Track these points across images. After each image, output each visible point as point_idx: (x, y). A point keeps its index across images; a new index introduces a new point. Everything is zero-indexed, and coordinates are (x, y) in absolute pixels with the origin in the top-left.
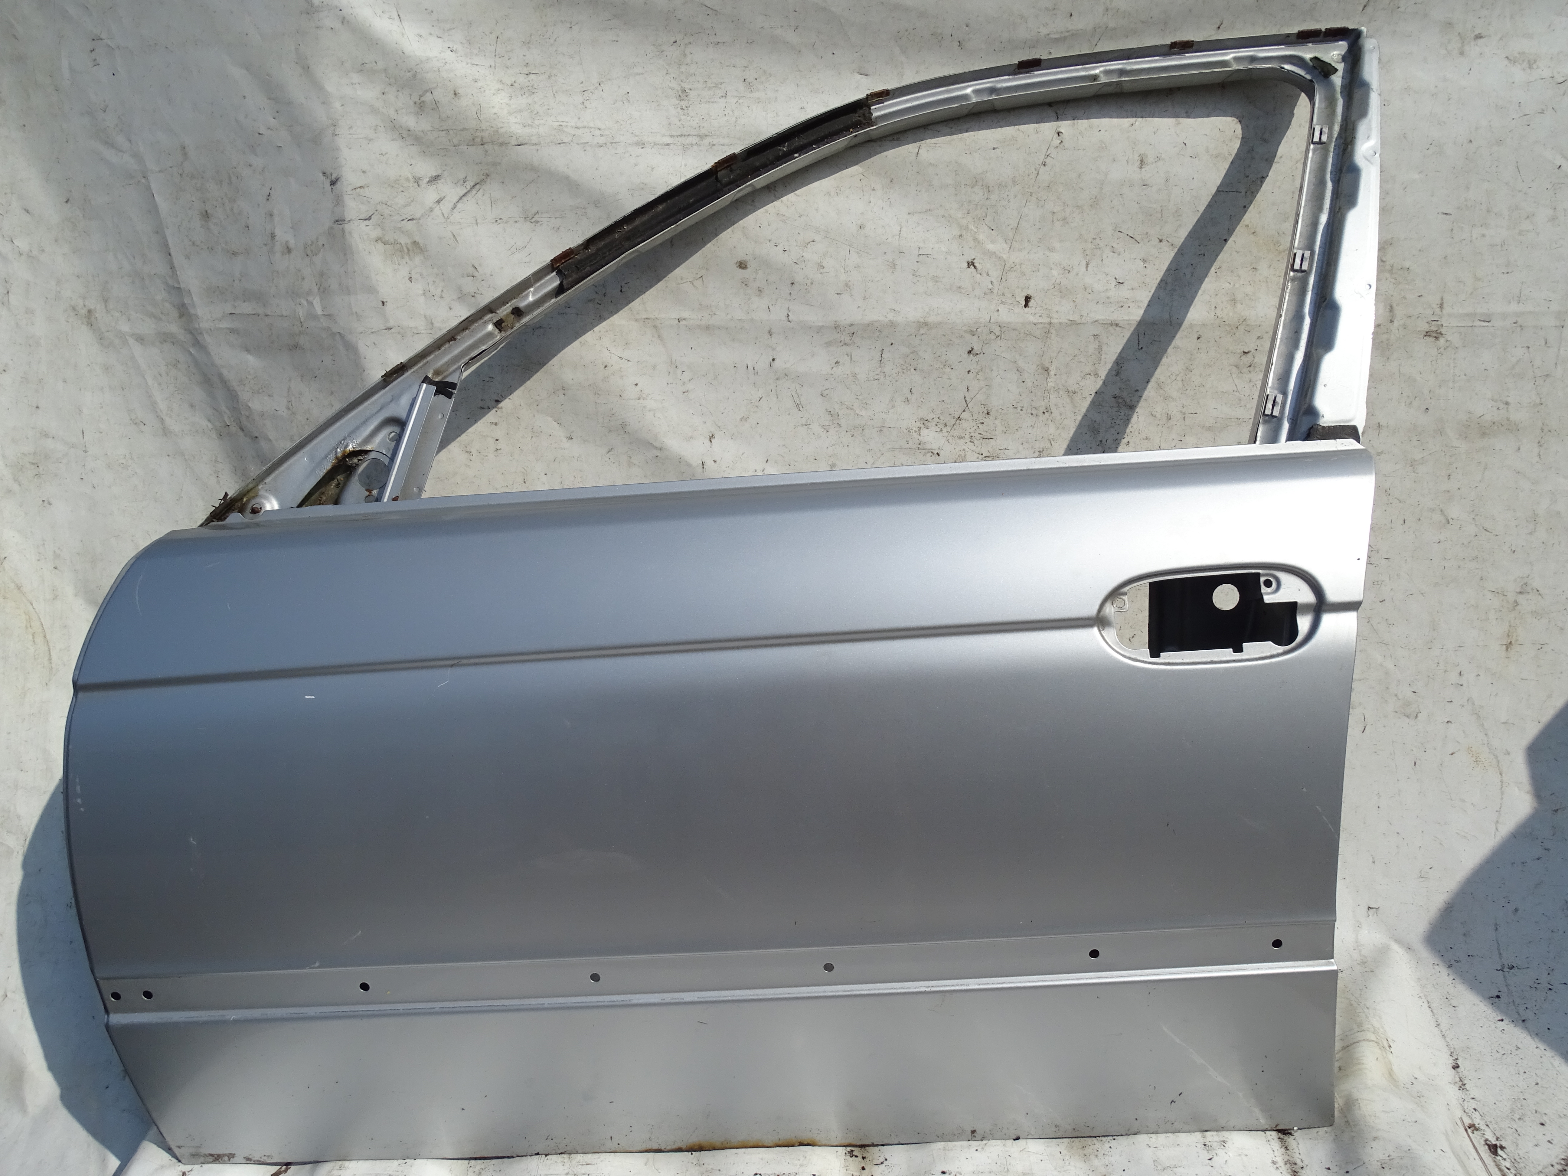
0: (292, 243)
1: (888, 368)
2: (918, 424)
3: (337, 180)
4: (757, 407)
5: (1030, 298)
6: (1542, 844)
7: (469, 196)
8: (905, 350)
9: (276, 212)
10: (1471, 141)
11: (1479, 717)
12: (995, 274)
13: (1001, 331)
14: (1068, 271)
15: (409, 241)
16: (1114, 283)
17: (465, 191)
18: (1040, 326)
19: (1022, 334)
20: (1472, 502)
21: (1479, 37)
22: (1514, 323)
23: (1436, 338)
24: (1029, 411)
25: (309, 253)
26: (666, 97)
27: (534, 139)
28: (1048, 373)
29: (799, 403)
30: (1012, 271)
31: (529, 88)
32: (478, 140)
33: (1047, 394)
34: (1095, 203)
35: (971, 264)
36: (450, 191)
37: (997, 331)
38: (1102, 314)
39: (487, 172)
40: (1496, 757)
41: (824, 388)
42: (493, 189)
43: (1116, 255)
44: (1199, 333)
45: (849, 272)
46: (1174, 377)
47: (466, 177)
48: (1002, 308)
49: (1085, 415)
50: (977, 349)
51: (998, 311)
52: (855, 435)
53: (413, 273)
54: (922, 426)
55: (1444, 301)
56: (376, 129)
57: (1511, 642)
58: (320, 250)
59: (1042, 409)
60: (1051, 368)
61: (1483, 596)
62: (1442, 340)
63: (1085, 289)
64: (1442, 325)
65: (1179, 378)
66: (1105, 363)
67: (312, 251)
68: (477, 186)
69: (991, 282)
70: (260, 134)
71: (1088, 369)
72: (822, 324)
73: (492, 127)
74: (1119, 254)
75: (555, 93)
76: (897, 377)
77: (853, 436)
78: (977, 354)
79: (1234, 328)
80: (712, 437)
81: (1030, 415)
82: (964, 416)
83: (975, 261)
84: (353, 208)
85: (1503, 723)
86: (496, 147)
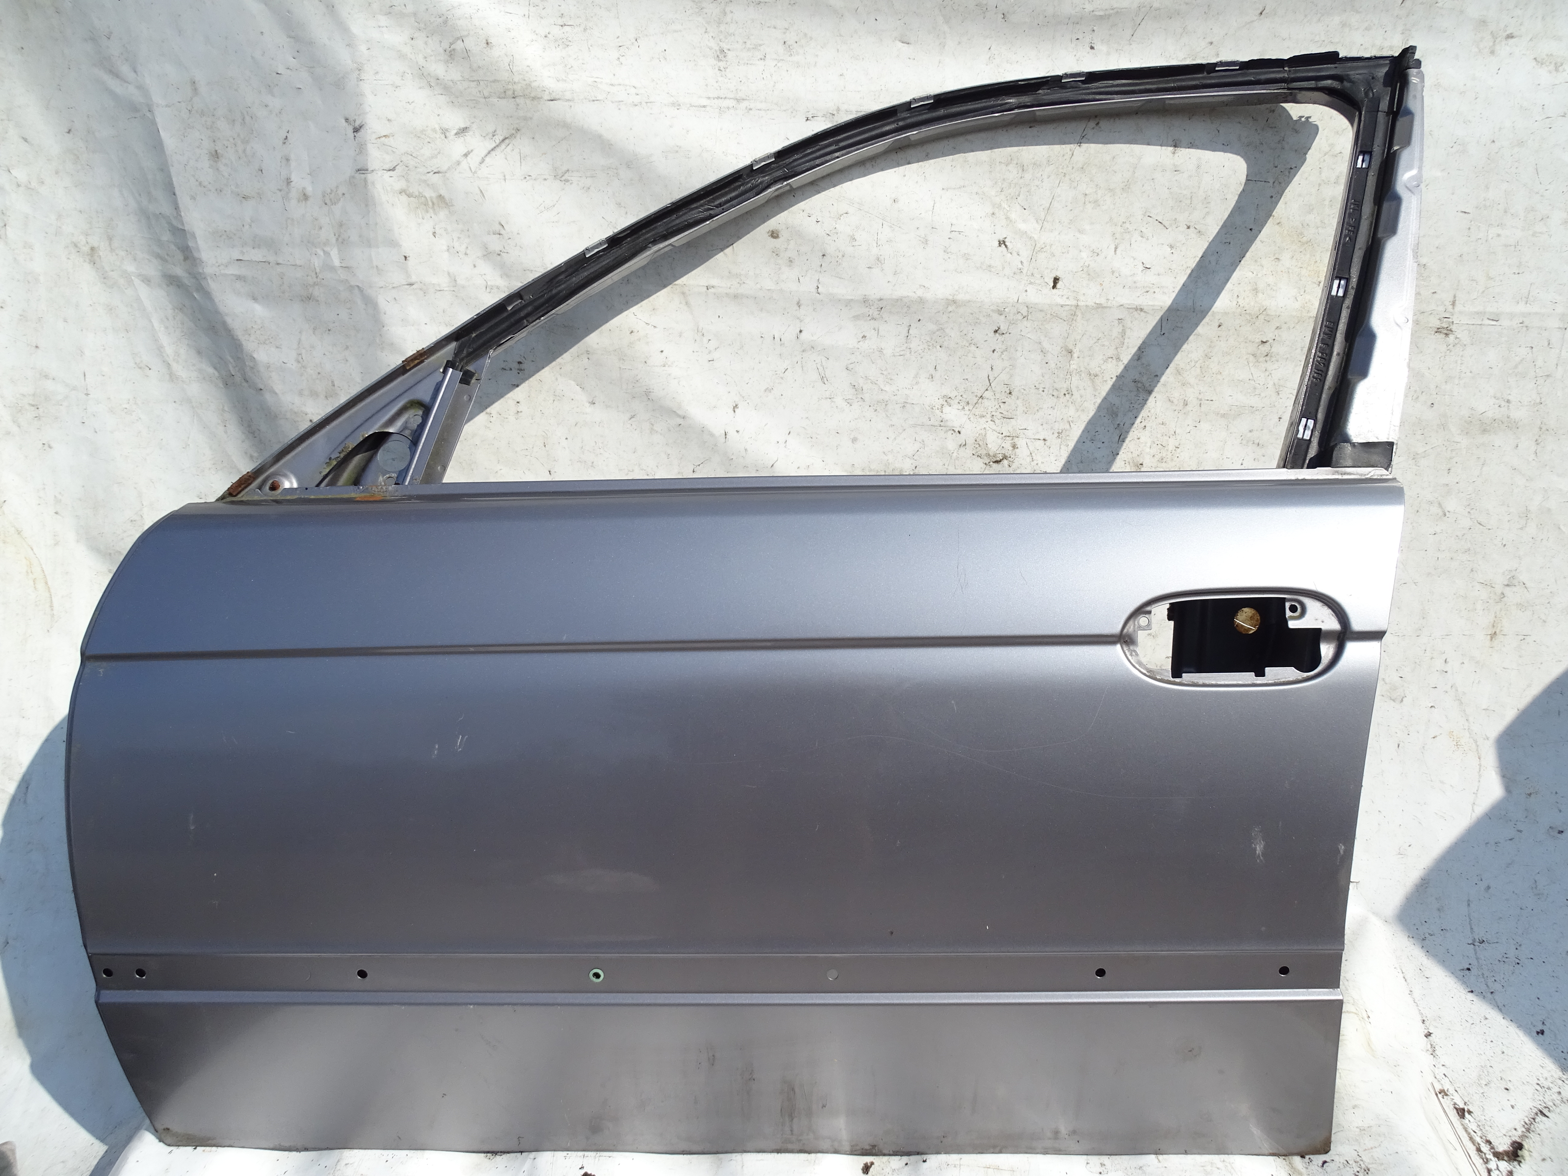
0: (309, 190)
1: (914, 344)
2: (942, 401)
3: (361, 127)
4: (782, 378)
5: (1058, 279)
6: (1515, 826)
7: (498, 150)
8: (932, 327)
9: (292, 156)
10: (1494, 141)
11: (1461, 703)
12: (1025, 254)
13: (1028, 312)
14: (1096, 254)
15: (434, 195)
16: (1141, 267)
17: (494, 145)
18: (1067, 308)
19: (1049, 316)
20: (1468, 497)
21: (1510, 36)
22: (1521, 323)
23: (1447, 334)
24: (1051, 392)
25: (328, 201)
26: (704, 56)
27: (568, 95)
28: (1072, 356)
29: (824, 376)
30: (1042, 252)
31: (563, 40)
32: (510, 93)
33: (1069, 376)
34: (1127, 187)
35: (1002, 243)
36: (478, 144)
37: (1024, 311)
38: (1128, 298)
39: (517, 126)
40: (1476, 742)
41: (850, 362)
42: (523, 144)
43: (1144, 240)
44: (1220, 321)
45: (881, 246)
46: (1193, 364)
47: (495, 131)
48: (1030, 288)
49: (1105, 398)
50: (1003, 328)
51: (1026, 291)
52: (878, 409)
53: (437, 227)
54: (945, 403)
55: (1457, 298)
56: (403, 75)
57: (1495, 632)
58: (340, 200)
59: (1064, 391)
60: (1075, 350)
61: (1472, 587)
62: (1451, 337)
63: (1113, 272)
64: (1453, 322)
65: (1198, 365)
66: (1128, 348)
67: (331, 199)
68: (507, 141)
69: (1021, 262)
70: (278, 73)
71: (1111, 352)
72: (851, 298)
73: (525, 80)
74: (1148, 239)
75: (590, 47)
76: (923, 354)
77: (876, 410)
78: (1003, 334)
79: (1254, 317)
80: (735, 407)
81: (1051, 396)
82: (987, 394)
83: (1006, 240)
84: (376, 157)
85: (1484, 710)
86: (528, 102)
